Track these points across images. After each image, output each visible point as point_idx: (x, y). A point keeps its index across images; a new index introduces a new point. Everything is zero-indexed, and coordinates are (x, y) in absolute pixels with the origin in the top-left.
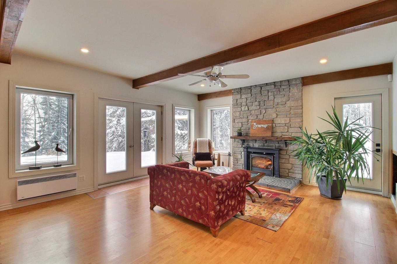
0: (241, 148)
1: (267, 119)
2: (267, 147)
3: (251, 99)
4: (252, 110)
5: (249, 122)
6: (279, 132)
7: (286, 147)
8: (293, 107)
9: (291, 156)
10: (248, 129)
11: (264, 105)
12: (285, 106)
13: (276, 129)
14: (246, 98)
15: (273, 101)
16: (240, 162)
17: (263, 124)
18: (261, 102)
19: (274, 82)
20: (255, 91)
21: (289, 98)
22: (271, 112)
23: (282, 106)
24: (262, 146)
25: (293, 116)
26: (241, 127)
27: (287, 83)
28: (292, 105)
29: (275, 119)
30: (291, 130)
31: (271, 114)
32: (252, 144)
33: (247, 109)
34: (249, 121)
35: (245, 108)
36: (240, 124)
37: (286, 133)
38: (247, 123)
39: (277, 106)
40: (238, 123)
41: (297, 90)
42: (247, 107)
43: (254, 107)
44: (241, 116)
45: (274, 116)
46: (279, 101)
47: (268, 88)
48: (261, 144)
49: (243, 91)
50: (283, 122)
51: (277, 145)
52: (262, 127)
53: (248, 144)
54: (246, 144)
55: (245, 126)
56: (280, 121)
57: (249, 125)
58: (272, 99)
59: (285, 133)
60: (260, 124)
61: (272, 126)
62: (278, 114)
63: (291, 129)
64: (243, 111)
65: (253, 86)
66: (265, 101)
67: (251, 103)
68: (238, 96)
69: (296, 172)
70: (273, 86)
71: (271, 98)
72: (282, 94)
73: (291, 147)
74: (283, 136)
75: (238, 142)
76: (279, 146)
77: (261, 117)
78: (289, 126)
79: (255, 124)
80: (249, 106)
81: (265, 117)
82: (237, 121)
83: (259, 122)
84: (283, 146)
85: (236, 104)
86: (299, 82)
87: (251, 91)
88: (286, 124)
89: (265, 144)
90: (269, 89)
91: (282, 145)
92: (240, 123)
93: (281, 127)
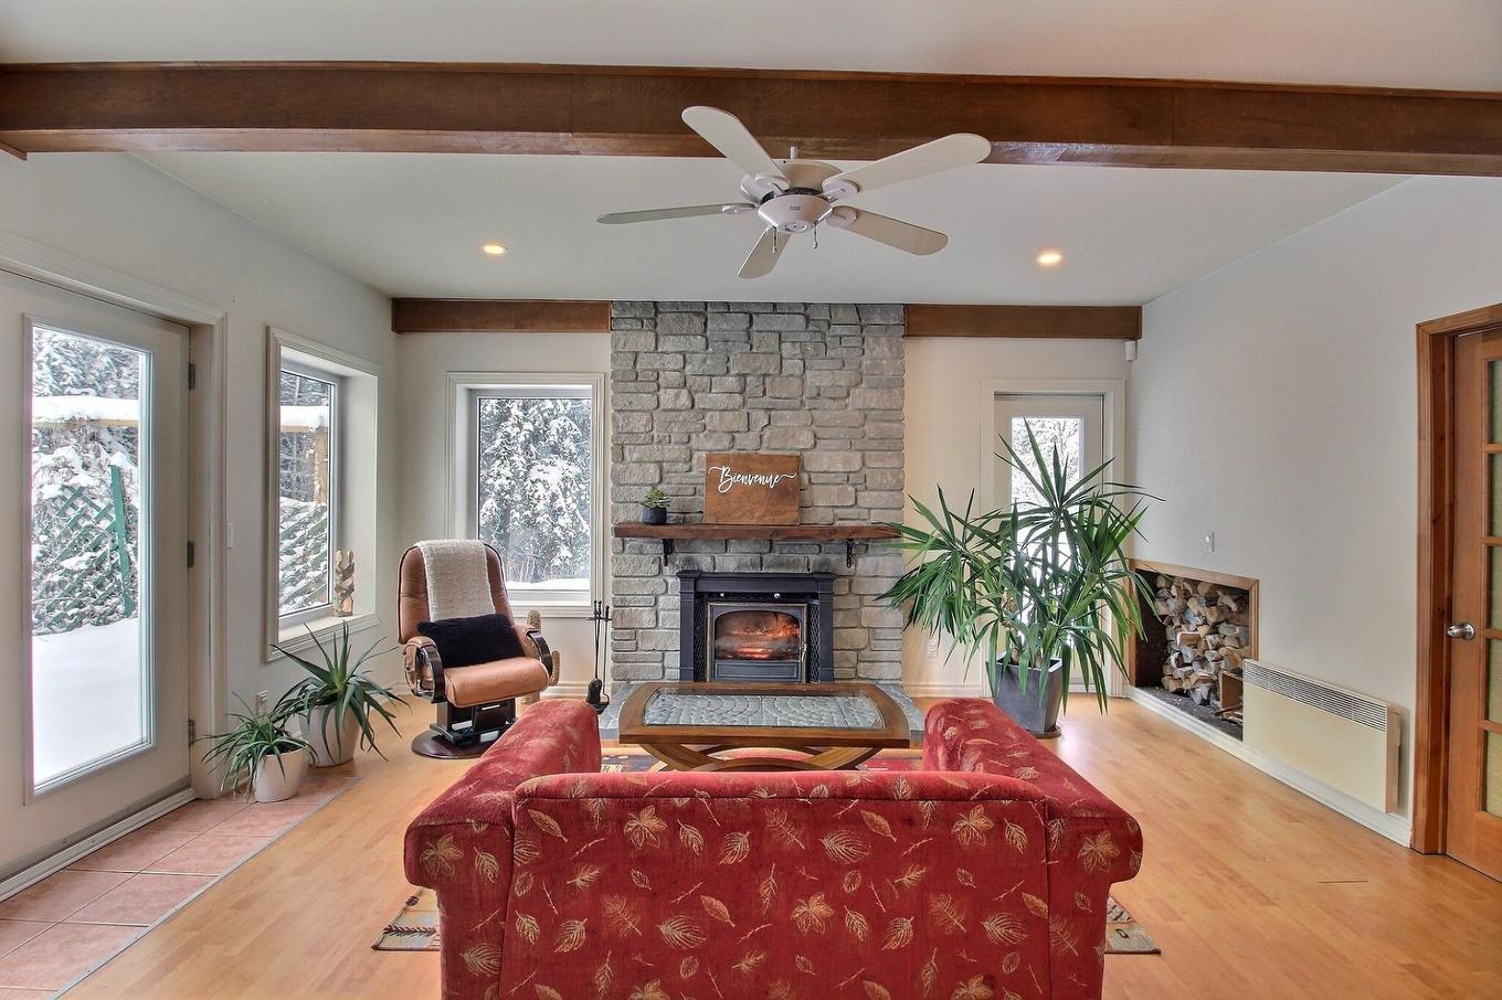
0: (657, 580)
1: (777, 453)
2: (773, 566)
3: (704, 361)
4: (709, 410)
5: (694, 461)
6: (827, 505)
7: (849, 563)
8: (873, 413)
9: (868, 600)
10: (690, 491)
11: (764, 392)
12: (846, 406)
13: (811, 495)
14: (680, 353)
15: (799, 381)
16: (650, 646)
17: (762, 473)
18: (748, 379)
19: (806, 306)
20: (725, 326)
21: (862, 374)
22: (792, 424)
23: (835, 405)
24: (753, 565)
25: (875, 443)
26: (657, 480)
27: (852, 317)
28: (873, 405)
29: (806, 454)
30: (867, 498)
31: (791, 435)
32: (709, 560)
33: (684, 400)
34: (696, 455)
35: (677, 396)
36: (652, 468)
37: (851, 510)
38: (686, 467)
39: (817, 403)
40: (640, 462)
41: (890, 349)
42: (685, 392)
43: (716, 398)
44: (655, 433)
45: (806, 439)
46: (825, 383)
47: (778, 322)
48: (748, 558)
49: (667, 319)
50: (840, 468)
51: (814, 558)
52: (757, 486)
53: (689, 561)
54: (679, 558)
55: (676, 479)
56: (827, 461)
57: (694, 473)
58: (798, 373)
59: (845, 510)
60: (749, 471)
61: (799, 479)
62: (818, 435)
63: (866, 493)
64: (664, 410)
65: (714, 304)
66: (764, 375)
67: (706, 379)
68: (645, 340)
69: (885, 655)
70: (800, 320)
71: (793, 366)
72: (833, 355)
73: (865, 564)
74: (838, 523)
75: (641, 553)
76: (823, 564)
77: (747, 443)
78: (857, 481)
79: (724, 469)
80: (696, 392)
81: (765, 445)
82: (635, 456)
83: (744, 463)
84: (837, 560)
85: (629, 376)
86: (895, 318)
87: (705, 324)
88: (851, 475)
89: (765, 557)
90: (782, 329)
91: (833, 558)
92: (653, 465)
93: (832, 487)
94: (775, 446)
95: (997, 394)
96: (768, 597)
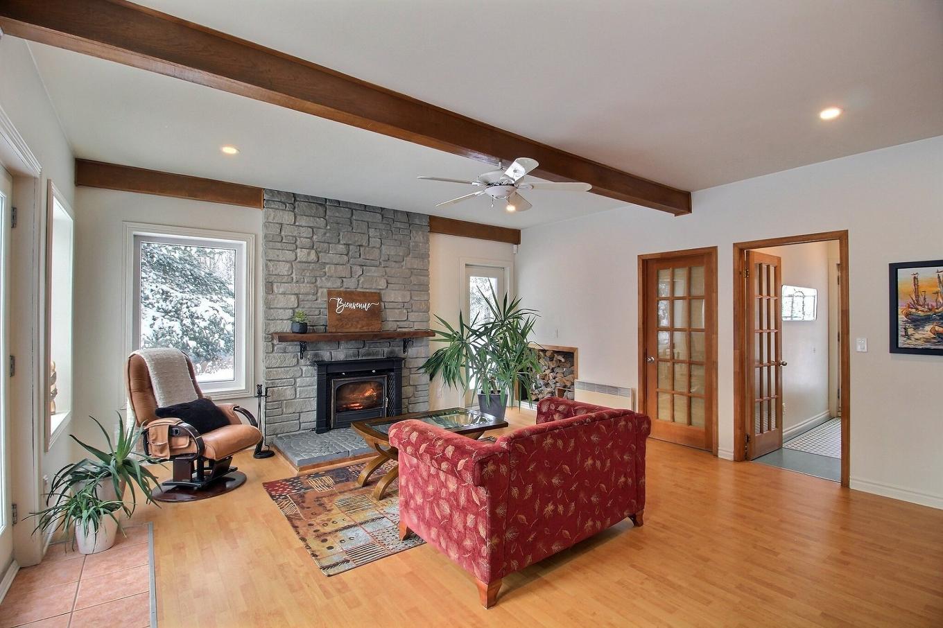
0: (296, 368)
1: (367, 291)
2: (365, 356)
3: (325, 234)
4: (327, 264)
5: (319, 294)
6: (394, 320)
7: (404, 352)
8: (416, 271)
9: (413, 371)
10: (317, 313)
11: (360, 256)
12: (402, 266)
13: (386, 314)
14: (310, 227)
15: (379, 251)
16: (291, 410)
17: (360, 302)
18: (351, 247)
19: (382, 209)
20: (337, 214)
21: (409, 249)
22: (376, 274)
23: (397, 265)
24: (354, 356)
25: (416, 287)
26: (296, 306)
27: (405, 219)
28: (415, 267)
29: (383, 292)
30: (413, 316)
31: (373, 280)
32: (328, 354)
33: (313, 256)
34: (320, 291)
35: (309, 254)
36: (293, 298)
37: (405, 323)
38: (315, 298)
39: (388, 264)
40: (284, 294)
41: (423, 237)
42: (313, 251)
43: (331, 256)
44: (294, 276)
45: (382, 284)
46: (392, 253)
47: (367, 216)
48: (351, 352)
49: (302, 206)
50: (400, 299)
51: (386, 350)
52: (358, 309)
53: (316, 355)
54: (310, 354)
55: (308, 305)
56: (393, 296)
57: (319, 301)
58: (378, 246)
59: (402, 323)
60: (352, 301)
61: (380, 305)
62: (389, 282)
63: (412, 313)
64: (300, 262)
65: (331, 201)
66: (359, 246)
67: (326, 245)
68: (287, 217)
69: (421, 399)
70: (379, 216)
71: (375, 242)
72: (396, 238)
73: (412, 351)
74: (399, 330)
75: (285, 352)
76: (391, 352)
77: (350, 284)
78: (407, 307)
79: (339, 299)
80: (320, 252)
81: (360, 286)
82: (281, 290)
83: (349, 296)
84: (398, 350)
85: (274, 239)
86: (425, 222)
87: (325, 211)
88: (405, 304)
89: (360, 350)
90: (370, 220)
91: (397, 349)
92: (293, 296)
93: (396, 311)
94: (365, 286)
95: (466, 265)
96: (369, 373)
